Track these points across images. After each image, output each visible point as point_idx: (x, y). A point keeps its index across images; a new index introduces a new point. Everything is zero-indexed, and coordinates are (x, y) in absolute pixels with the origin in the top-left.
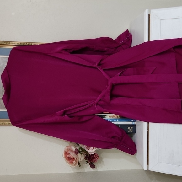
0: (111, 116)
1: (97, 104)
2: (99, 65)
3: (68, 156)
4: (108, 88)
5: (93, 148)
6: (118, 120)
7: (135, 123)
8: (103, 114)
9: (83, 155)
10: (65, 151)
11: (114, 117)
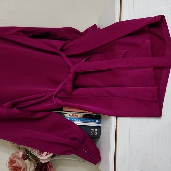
0: (72, 114)
1: (55, 96)
2: (62, 50)
3: (13, 165)
4: (71, 75)
5: (47, 154)
6: (80, 120)
7: (100, 125)
8: (62, 112)
9: (33, 165)
10: (10, 159)
11: (76, 116)
